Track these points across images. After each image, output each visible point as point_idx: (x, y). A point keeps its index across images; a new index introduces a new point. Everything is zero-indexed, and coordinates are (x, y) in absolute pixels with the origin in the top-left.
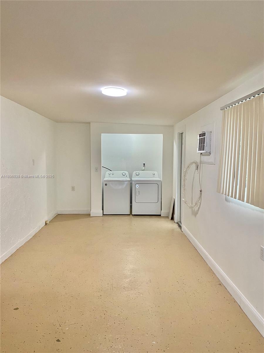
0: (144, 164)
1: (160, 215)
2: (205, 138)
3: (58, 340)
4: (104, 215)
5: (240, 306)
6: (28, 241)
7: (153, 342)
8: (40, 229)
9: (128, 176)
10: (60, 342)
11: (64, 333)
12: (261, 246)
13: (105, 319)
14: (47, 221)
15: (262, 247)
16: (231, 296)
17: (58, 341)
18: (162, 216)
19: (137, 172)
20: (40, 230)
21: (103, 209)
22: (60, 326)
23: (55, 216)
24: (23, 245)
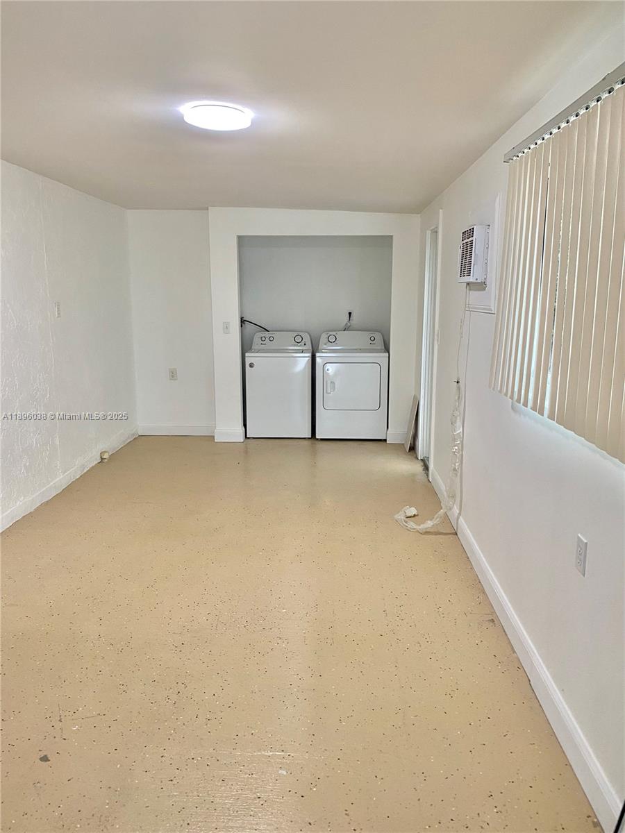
0: (350, 313)
1: (385, 440)
2: (474, 242)
3: (46, 756)
4: (249, 438)
5: (530, 681)
6: (47, 502)
7: (280, 772)
8: (85, 471)
9: (309, 343)
10: (48, 762)
11: (65, 739)
12: (579, 535)
13: (176, 706)
14: (105, 452)
15: (581, 537)
16: (514, 652)
17: (45, 759)
18: (388, 442)
19: (331, 333)
20: (85, 473)
21: (245, 425)
22: (60, 721)
23: (129, 441)
24: (32, 510)
